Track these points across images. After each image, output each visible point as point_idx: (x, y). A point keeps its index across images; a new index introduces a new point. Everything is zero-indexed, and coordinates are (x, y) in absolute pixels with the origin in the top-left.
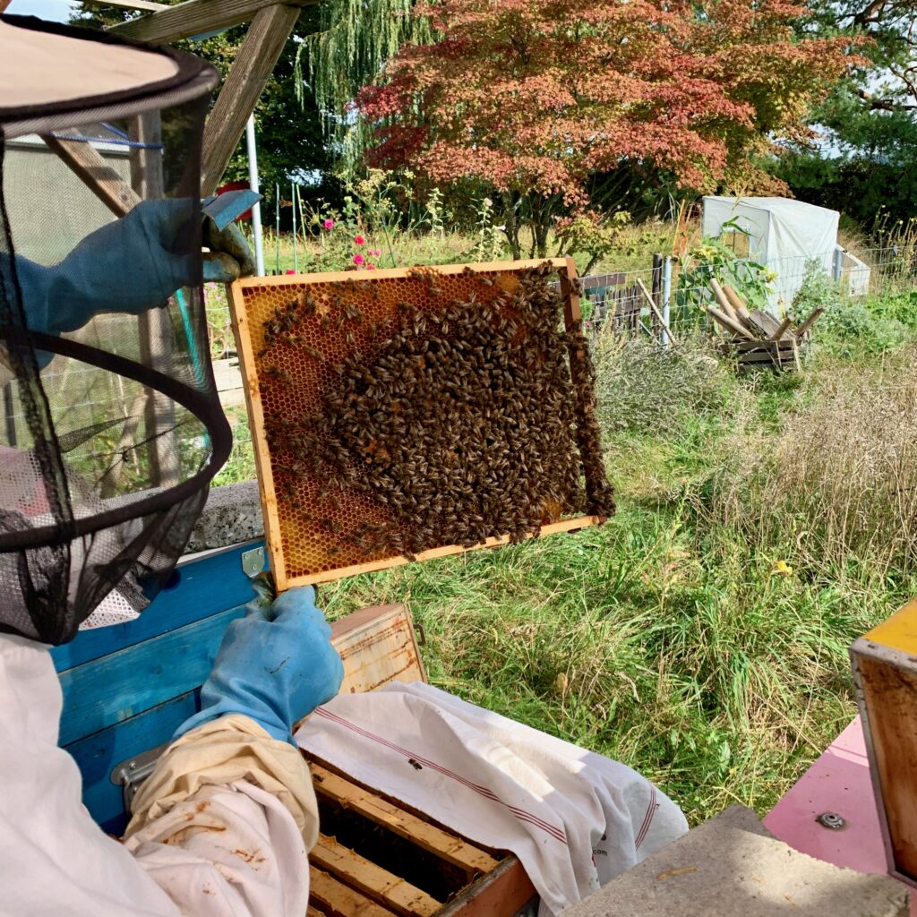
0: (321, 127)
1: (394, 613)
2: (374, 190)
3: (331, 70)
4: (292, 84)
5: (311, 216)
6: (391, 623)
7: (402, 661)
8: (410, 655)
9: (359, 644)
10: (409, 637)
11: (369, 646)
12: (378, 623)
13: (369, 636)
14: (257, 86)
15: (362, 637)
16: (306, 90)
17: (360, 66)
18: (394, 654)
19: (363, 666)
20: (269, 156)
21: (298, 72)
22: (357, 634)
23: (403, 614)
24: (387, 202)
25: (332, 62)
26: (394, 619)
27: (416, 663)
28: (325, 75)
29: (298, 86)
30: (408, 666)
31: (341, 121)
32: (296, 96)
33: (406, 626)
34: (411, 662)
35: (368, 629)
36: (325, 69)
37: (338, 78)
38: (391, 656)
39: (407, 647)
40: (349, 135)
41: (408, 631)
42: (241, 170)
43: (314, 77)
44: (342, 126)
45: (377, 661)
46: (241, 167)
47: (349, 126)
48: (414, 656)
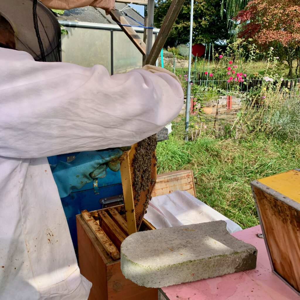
0: (227, 25)
1: (187, 172)
2: (238, 45)
3: (233, 5)
4: (220, 10)
5: (216, 54)
6: (186, 175)
7: (188, 187)
8: (191, 186)
9: (174, 179)
10: (192, 180)
11: (177, 180)
12: (181, 174)
13: (178, 177)
14: (179, 7)
15: (175, 177)
16: (224, 12)
17: (244, 3)
18: (185, 184)
19: (174, 185)
20: (209, 35)
21: (222, 6)
22: (173, 176)
23: (191, 173)
24: (242, 49)
25: (234, 2)
26: (187, 174)
27: (193, 189)
28: (231, 7)
29: (221, 11)
30: (190, 189)
31: (235, 23)
32: (220, 14)
33: (191, 177)
34: (191, 188)
35: (178, 175)
36: (232, 5)
37: (236, 7)
38: (185, 185)
39: (191, 183)
40: (237, 27)
41: (191, 179)
42: (200, 40)
43: (227, 8)
44: (235, 24)
45: (179, 185)
46: (200, 39)
47: (238, 24)
48: (193, 186)
